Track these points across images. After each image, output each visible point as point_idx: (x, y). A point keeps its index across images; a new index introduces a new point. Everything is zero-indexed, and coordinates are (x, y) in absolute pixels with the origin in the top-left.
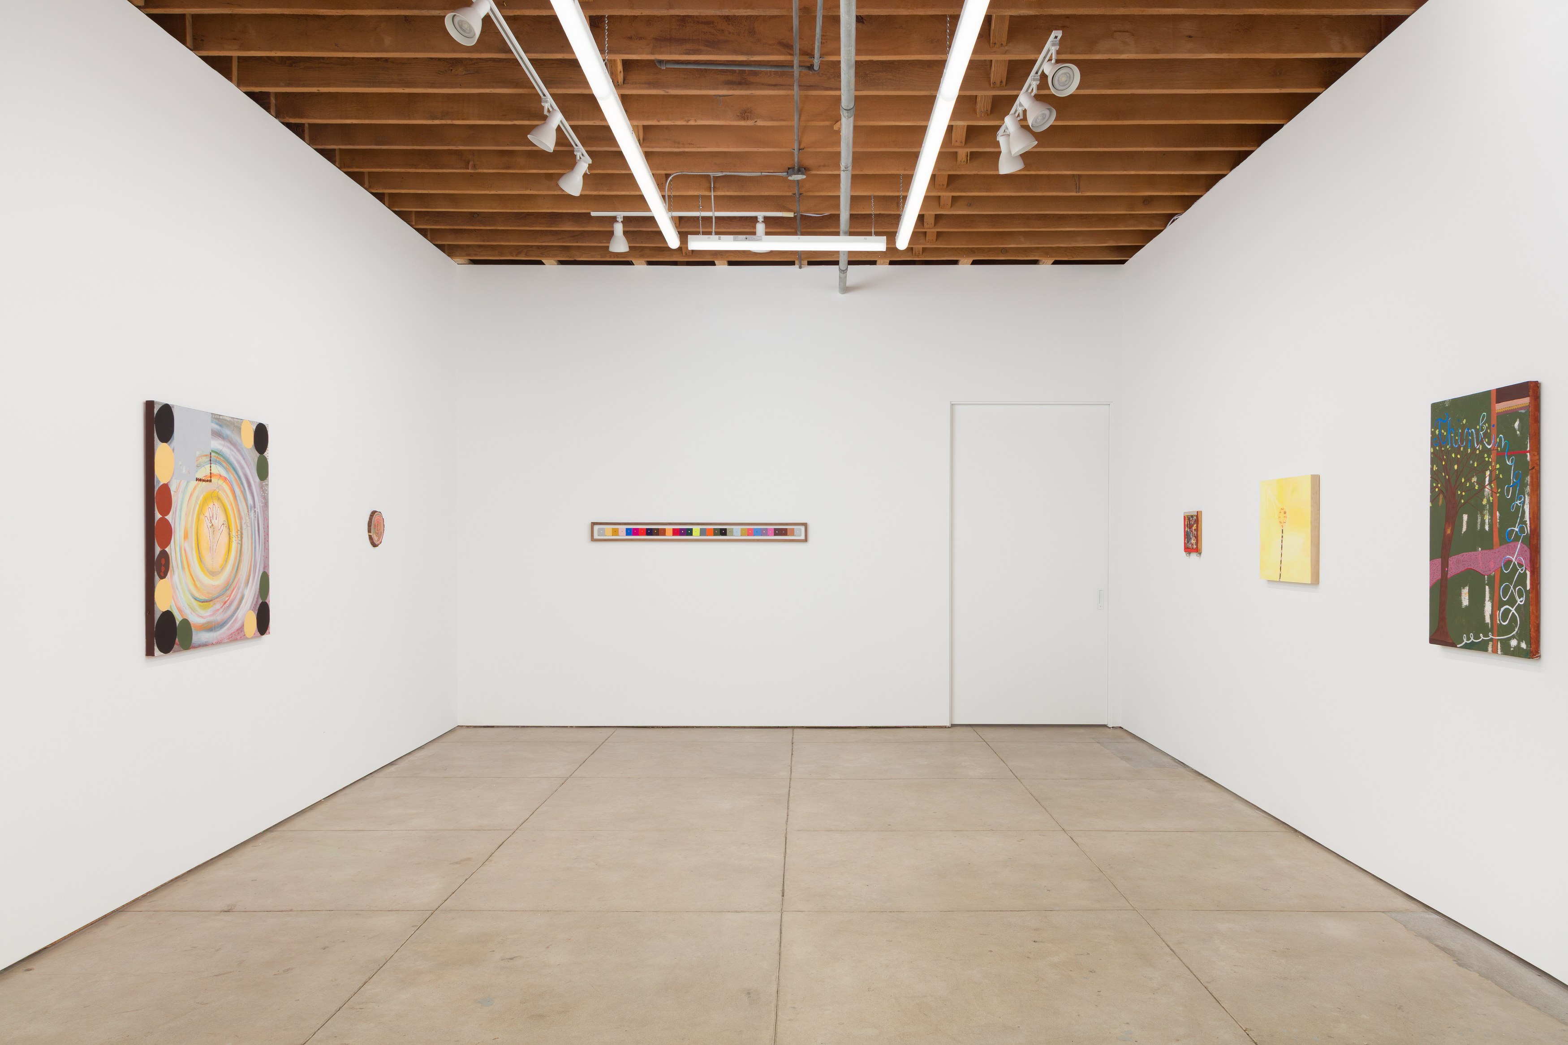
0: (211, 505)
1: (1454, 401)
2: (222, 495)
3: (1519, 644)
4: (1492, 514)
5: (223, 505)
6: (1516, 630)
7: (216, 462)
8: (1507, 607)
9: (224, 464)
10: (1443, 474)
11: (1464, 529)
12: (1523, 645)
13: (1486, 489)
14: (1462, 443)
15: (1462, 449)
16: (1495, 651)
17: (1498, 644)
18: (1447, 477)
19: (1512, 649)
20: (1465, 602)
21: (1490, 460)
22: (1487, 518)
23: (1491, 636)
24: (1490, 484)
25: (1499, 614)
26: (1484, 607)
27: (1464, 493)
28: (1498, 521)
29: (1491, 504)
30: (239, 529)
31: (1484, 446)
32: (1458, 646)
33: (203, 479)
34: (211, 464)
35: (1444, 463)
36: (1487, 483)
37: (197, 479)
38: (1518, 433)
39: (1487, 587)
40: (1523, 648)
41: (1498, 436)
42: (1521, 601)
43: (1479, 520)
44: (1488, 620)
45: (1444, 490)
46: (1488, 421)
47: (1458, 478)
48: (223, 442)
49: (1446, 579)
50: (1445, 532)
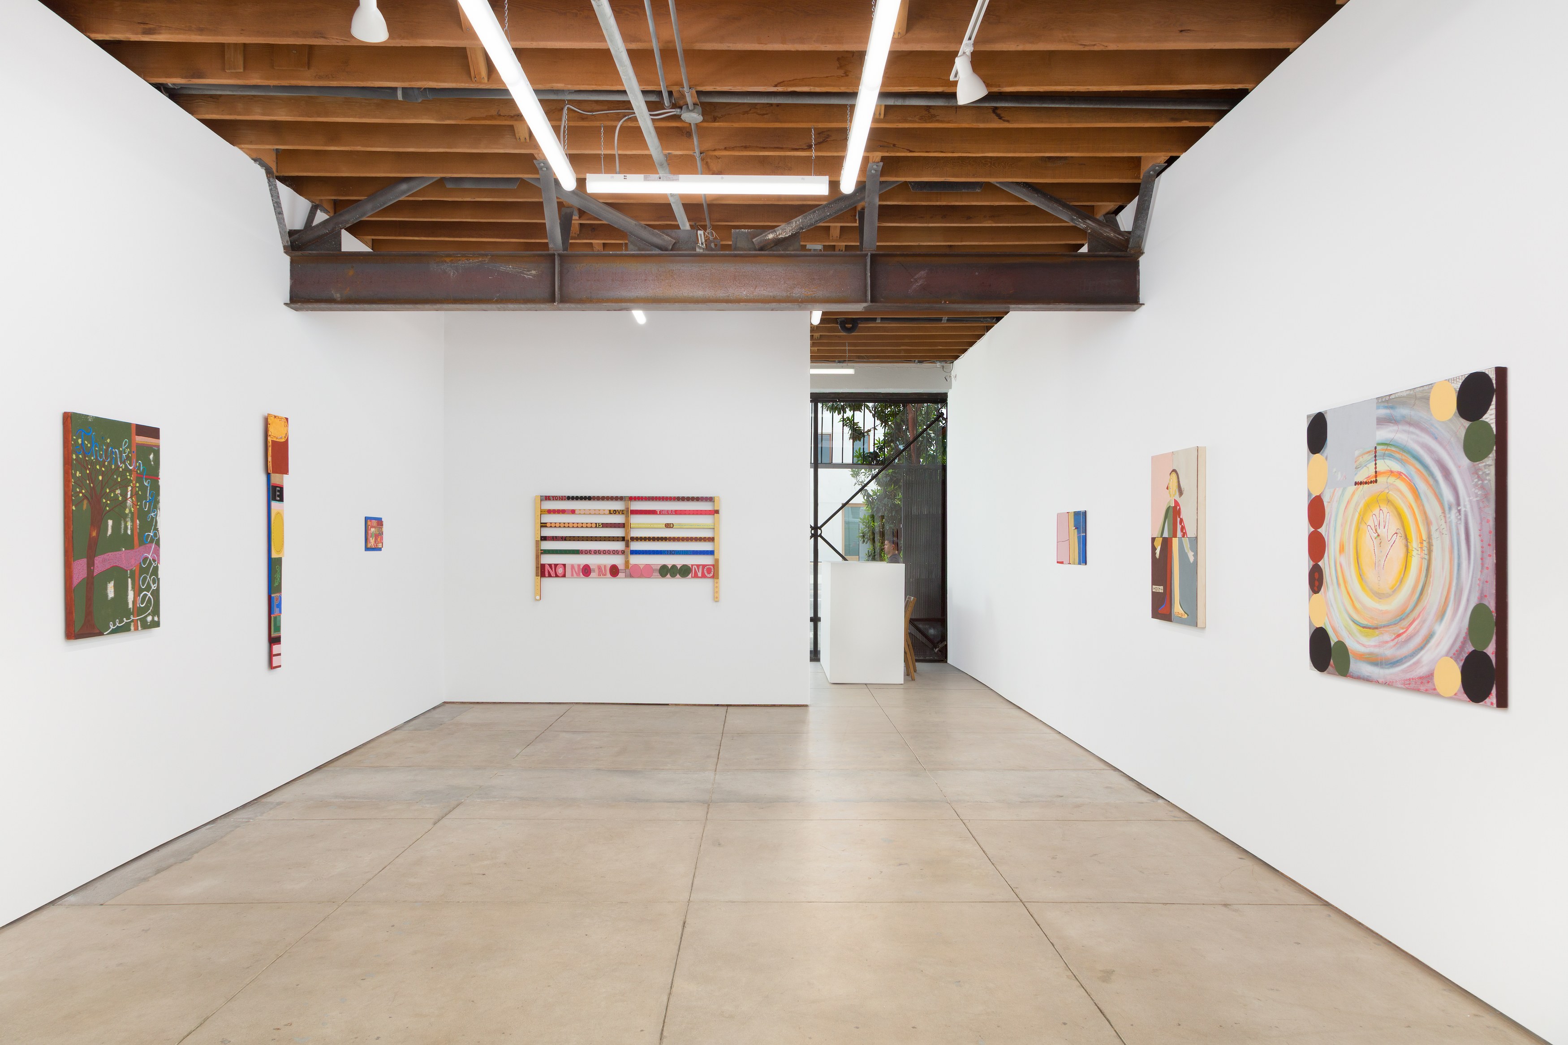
0: (1376, 511)
1: (98, 420)
2: (1394, 496)
3: (153, 618)
4: (133, 521)
5: (1396, 509)
6: (151, 608)
7: (1384, 456)
8: (145, 592)
9: (1397, 456)
10: (88, 482)
11: (110, 532)
12: (156, 619)
13: (128, 501)
14: (107, 458)
15: (106, 463)
16: (136, 629)
17: (138, 623)
18: (92, 485)
19: (149, 624)
20: (111, 594)
21: (132, 478)
22: (129, 524)
23: (132, 618)
24: (131, 497)
25: (139, 599)
26: (128, 595)
27: (108, 502)
28: (138, 527)
29: (132, 514)
30: (1424, 537)
31: (126, 466)
32: (105, 634)
33: (1365, 481)
34: (1375, 460)
35: (88, 472)
36: (129, 496)
37: (1356, 484)
38: (152, 463)
39: (129, 580)
40: (156, 621)
41: (137, 462)
42: (154, 587)
43: (123, 526)
44: (130, 606)
45: (89, 497)
46: (129, 447)
47: (103, 488)
48: (1395, 428)
49: (93, 577)
50: (90, 535)
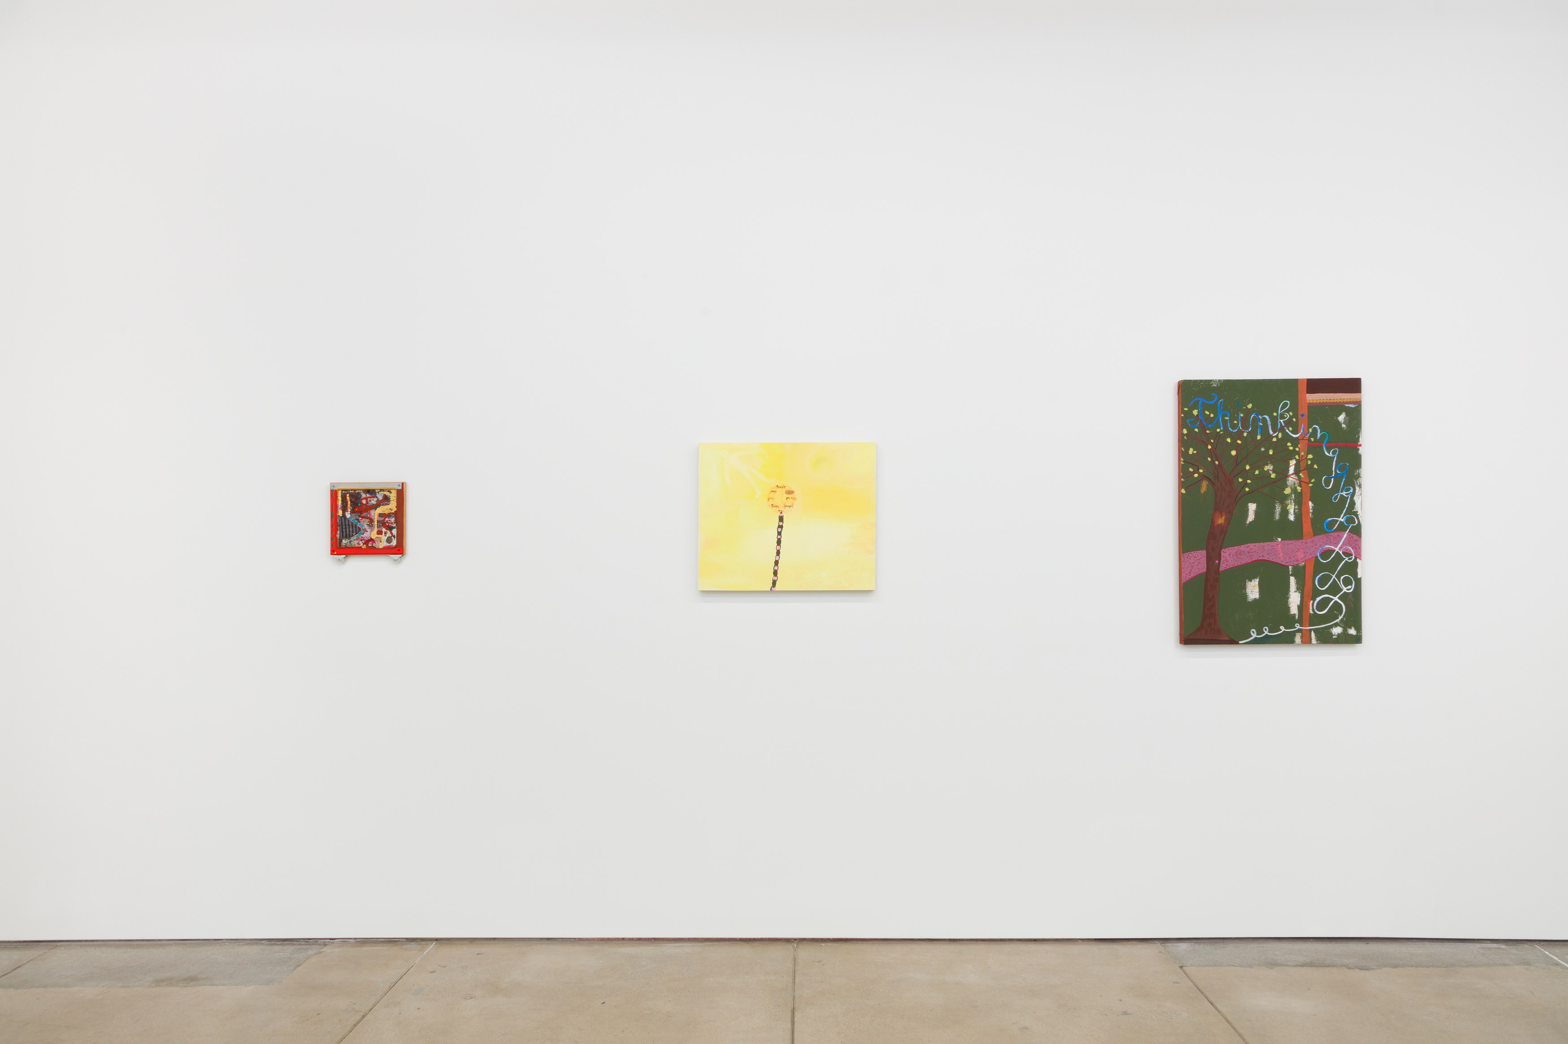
1: (1227, 383)
3: (1345, 630)
4: (1299, 503)
6: (1341, 617)
8: (1328, 595)
10: (1209, 459)
11: (1251, 518)
12: (1352, 632)
13: (1291, 478)
14: (1247, 427)
15: (1245, 434)
16: (1306, 641)
17: (1310, 634)
18: (1216, 463)
19: (1334, 637)
20: (1254, 594)
21: (1298, 449)
22: (1291, 508)
23: (1298, 627)
24: (1296, 473)
25: (1315, 602)
26: (1288, 598)
27: (1249, 481)
28: (1311, 511)
29: (1299, 494)
31: (1285, 434)
32: (1240, 642)
35: (1209, 447)
36: (1291, 472)
38: (1344, 425)
39: (1292, 578)
40: (1352, 634)
41: (1309, 427)
42: (1349, 589)
43: (1278, 510)
44: (1295, 612)
45: (1211, 477)
46: (1293, 409)
47: (1237, 465)
49: (1217, 571)
50: (1213, 522)
